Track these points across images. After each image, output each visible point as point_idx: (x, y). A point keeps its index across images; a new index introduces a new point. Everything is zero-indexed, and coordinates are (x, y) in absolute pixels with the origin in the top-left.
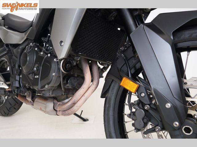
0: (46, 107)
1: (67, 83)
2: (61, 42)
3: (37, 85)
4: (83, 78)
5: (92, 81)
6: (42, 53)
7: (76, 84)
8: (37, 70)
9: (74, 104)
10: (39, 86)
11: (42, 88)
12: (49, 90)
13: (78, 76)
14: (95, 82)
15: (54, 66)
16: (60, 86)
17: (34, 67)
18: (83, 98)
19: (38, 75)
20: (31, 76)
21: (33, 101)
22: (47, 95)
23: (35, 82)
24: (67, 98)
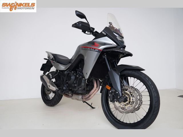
0: (78, 98)
1: (87, 87)
2: (87, 73)
3: (76, 88)
4: (93, 86)
5: (97, 87)
6: (78, 76)
7: (91, 88)
8: (76, 82)
9: (90, 96)
10: (77, 89)
11: (78, 89)
12: (80, 90)
13: (91, 85)
14: (98, 88)
15: (83, 81)
16: (84, 89)
17: (74, 81)
18: (93, 94)
19: (76, 84)
20: (73, 85)
21: (72, 96)
22: (80, 92)
23: (75, 87)
24: (87, 94)
